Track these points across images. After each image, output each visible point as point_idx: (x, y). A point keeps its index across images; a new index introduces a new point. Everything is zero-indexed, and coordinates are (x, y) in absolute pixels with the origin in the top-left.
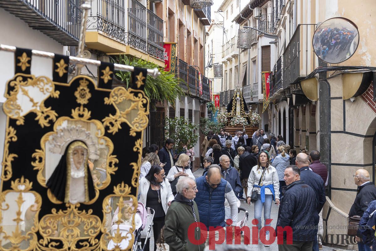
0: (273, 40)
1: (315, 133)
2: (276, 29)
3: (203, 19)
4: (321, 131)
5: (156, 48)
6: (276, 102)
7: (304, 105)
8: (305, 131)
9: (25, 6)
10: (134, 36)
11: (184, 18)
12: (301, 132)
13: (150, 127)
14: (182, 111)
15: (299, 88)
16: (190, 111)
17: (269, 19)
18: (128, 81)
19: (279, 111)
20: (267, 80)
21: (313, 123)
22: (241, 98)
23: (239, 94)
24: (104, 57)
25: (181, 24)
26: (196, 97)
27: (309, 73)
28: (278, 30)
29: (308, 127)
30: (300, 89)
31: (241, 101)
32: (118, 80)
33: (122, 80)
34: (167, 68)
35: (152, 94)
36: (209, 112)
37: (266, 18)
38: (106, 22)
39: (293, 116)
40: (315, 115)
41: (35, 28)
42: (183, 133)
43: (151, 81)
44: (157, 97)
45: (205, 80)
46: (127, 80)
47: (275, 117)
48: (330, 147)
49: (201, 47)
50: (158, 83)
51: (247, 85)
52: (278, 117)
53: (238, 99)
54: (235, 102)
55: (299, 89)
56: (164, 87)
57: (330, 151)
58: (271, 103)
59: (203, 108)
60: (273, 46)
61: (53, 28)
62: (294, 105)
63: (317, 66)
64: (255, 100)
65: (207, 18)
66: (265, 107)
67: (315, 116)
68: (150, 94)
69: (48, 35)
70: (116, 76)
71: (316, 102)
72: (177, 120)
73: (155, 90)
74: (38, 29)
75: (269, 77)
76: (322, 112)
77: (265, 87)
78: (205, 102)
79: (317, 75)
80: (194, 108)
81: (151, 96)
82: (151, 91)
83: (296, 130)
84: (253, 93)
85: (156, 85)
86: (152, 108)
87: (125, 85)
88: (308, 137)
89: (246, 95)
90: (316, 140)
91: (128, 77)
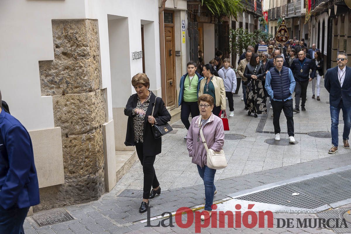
6: (315, 15)
7: (343, 15)
8: (344, 36)
12: (339, 37)
13: (218, 36)
14: (241, 24)
16: (247, 24)
19: (318, 22)
26: (252, 14)
29: (346, 33)
35: (221, 9)
36: (260, 25)
39: (332, 25)
44: (225, 12)
47: (314, 27)
51: (291, 2)
52: (317, 27)
56: (230, 3)
58: (311, 17)
59: (256, 22)
62: (335, 14)
64: (298, 15)
66: (307, 19)
72: (239, 31)
73: (224, 6)
77: (308, 3)
78: (258, 17)
80: (249, 22)
81: (220, 11)
82: (220, 6)
83: (335, 36)
84: (296, 9)
85: (224, 2)
86: (219, 22)
87: (201, 3)
88: (346, 40)
89: (290, 11)
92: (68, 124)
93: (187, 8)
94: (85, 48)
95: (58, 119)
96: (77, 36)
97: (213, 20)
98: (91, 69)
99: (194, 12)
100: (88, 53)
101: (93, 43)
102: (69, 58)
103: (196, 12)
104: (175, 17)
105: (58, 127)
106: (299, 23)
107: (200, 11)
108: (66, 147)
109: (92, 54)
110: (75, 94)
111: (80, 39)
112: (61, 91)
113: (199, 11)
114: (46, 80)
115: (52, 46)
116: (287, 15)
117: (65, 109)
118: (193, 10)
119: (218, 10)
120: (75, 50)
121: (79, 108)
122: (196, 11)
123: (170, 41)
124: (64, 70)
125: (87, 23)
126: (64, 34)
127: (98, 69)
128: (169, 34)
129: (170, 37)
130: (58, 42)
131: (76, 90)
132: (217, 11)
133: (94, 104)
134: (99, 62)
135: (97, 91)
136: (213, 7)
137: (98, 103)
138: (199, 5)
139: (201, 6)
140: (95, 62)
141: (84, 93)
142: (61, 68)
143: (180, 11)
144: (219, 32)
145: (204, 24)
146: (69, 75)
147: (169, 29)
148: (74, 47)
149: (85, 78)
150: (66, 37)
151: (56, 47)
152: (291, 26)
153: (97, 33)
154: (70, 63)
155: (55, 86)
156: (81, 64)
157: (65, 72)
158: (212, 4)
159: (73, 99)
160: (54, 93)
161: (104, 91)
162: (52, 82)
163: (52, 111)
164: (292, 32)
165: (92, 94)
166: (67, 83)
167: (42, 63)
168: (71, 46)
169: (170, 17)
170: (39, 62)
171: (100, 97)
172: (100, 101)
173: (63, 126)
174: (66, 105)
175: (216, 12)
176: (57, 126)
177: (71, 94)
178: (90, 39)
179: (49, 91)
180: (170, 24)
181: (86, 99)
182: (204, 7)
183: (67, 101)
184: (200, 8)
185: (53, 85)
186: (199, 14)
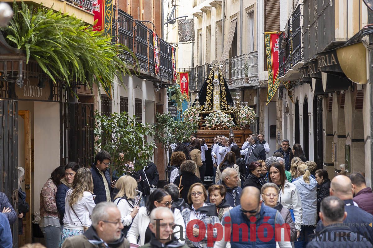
1: (362, 140)
4: (372, 137)
7: (342, 92)
8: (344, 137)
13: (67, 130)
14: (124, 102)
15: (334, 60)
16: (138, 102)
18: (30, 48)
21: (359, 124)
22: (221, 81)
23: (218, 74)
27: (351, 35)
29: (348, 130)
30: (336, 63)
31: (220, 85)
32: (10, 47)
33: (19, 48)
34: (98, 26)
35: (73, 73)
40: (362, 108)
42: (127, 141)
43: (70, 48)
44: (81, 78)
46: (28, 46)
47: (287, 112)
50: (82, 52)
51: (239, 54)
52: (294, 112)
53: (216, 83)
54: (211, 88)
55: (333, 62)
56: (94, 60)
59: (160, 96)
62: (324, 91)
63: (365, 22)
64: (253, 83)
66: (271, 95)
67: (362, 111)
68: (68, 72)
70: (7, 40)
71: (364, 86)
72: (117, 119)
73: (77, 65)
77: (271, 60)
78: (164, 85)
79: (366, 38)
80: (144, 98)
81: (69, 77)
82: (70, 66)
85: (78, 56)
86: (71, 98)
87: (24, 57)
88: (349, 146)
89: (236, 74)
90: (364, 152)
91: (30, 42)
97: (56, 93)
99: (9, 78)
103: (13, 76)
106: (255, 100)
107: (23, 73)
113: (21, 76)
118: (5, 72)
119: (64, 74)
122: (14, 73)
132: (63, 76)
136: (52, 66)
138: (21, 62)
139: (24, 63)
144: (69, 121)
145: (35, 102)
158: (51, 58)
175: (60, 78)
182: (33, 67)
184: (24, 69)
186: (20, 82)
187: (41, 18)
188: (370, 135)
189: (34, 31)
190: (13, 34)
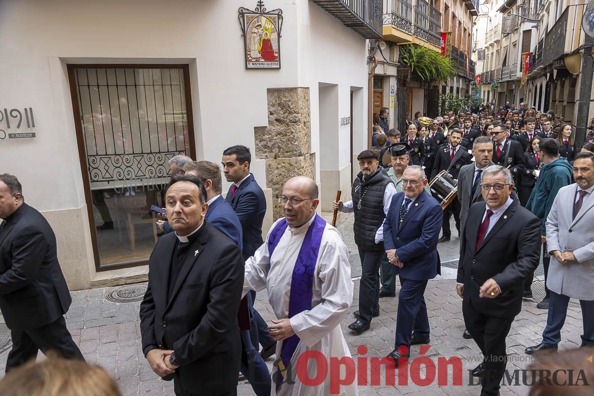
0: (535, 24)
1: (574, 103)
2: (538, 14)
3: (472, 10)
4: (580, 100)
5: (435, 37)
6: (533, 79)
7: (564, 79)
8: (563, 102)
9: (344, 7)
10: (418, 28)
11: (457, 11)
12: (557, 103)
13: (427, 101)
14: (452, 88)
16: (458, 89)
17: (532, 5)
19: (535, 86)
20: (526, 59)
21: (572, 94)
24: (395, 46)
25: (454, 16)
26: (464, 77)
27: (572, 51)
28: (541, 15)
29: (566, 97)
30: (563, 64)
32: (404, 64)
33: (409, 64)
34: (443, 54)
35: (432, 75)
36: (472, 89)
37: (529, 5)
38: (398, 17)
39: (550, 89)
41: (348, 25)
43: (431, 64)
44: (435, 77)
45: (471, 62)
46: (412, 64)
47: (530, 91)
48: (588, 114)
49: (469, 35)
50: (436, 65)
51: (507, 65)
52: (534, 91)
56: (441, 68)
57: (588, 117)
58: (528, 81)
59: (468, 86)
60: (534, 30)
61: (362, 25)
62: (554, 79)
63: (582, 43)
64: (513, 78)
65: (476, 10)
66: (523, 83)
67: (575, 88)
68: (430, 75)
69: (356, 31)
70: (404, 61)
71: (578, 76)
72: (449, 96)
73: (434, 71)
74: (350, 26)
75: (529, 57)
76: (583, 84)
77: (525, 66)
78: (470, 81)
79: (582, 51)
80: (461, 87)
81: (430, 77)
82: (431, 72)
83: (552, 101)
84: (512, 72)
85: (435, 67)
86: (429, 86)
87: (411, 69)
88: (565, 106)
89: (504, 74)
90: (573, 109)
91: (414, 61)
92: (279, 186)
93: (397, 74)
94: (297, 115)
95: (270, 181)
96: (290, 103)
97: (423, 85)
98: (301, 135)
99: (404, 78)
100: (299, 119)
101: (304, 110)
102: (282, 124)
104: (384, 83)
105: (269, 189)
106: (514, 87)
108: (276, 207)
109: (303, 120)
110: (286, 158)
111: (292, 107)
112: (273, 154)
113: (409, 77)
114: (260, 145)
115: (266, 113)
116: (502, 79)
117: (276, 172)
118: (402, 75)
119: (428, 75)
120: (287, 117)
121: (289, 171)
122: (406, 76)
123: (379, 106)
124: (276, 136)
125: (299, 90)
126: (278, 102)
127: (308, 135)
128: (378, 99)
129: (378, 102)
130: (272, 109)
131: (286, 154)
132: (427, 77)
133: (303, 168)
134: (309, 128)
135: (306, 155)
136: (423, 72)
137: (306, 167)
139: (411, 71)
140: (305, 128)
141: (294, 158)
142: (273, 134)
143: (389, 76)
144: (428, 97)
145: (414, 89)
146: (282, 141)
147: (378, 94)
148: (286, 114)
149: (296, 144)
150: (279, 104)
151: (270, 114)
152: (505, 90)
153: (308, 100)
154: (283, 129)
155: (268, 150)
156: (292, 130)
157: (278, 137)
158: (422, 69)
159: (283, 163)
160: (267, 156)
161: (312, 155)
162: (265, 146)
163: (265, 174)
164: (506, 96)
165: (302, 158)
166: (279, 148)
167: (257, 129)
168: (284, 113)
169: (380, 83)
170: (255, 128)
171: (309, 161)
172: (309, 165)
173: (274, 187)
174: (277, 168)
176: (269, 187)
177: (282, 158)
178: (301, 106)
179: (262, 154)
180: (379, 90)
181: (296, 163)
182: (415, 72)
183: (279, 164)
184: (410, 74)
185: (266, 150)
186: (408, 80)
187: (419, 51)
188: (579, 99)
189: (416, 56)
190: (406, 58)
